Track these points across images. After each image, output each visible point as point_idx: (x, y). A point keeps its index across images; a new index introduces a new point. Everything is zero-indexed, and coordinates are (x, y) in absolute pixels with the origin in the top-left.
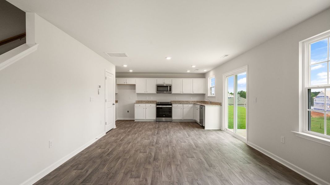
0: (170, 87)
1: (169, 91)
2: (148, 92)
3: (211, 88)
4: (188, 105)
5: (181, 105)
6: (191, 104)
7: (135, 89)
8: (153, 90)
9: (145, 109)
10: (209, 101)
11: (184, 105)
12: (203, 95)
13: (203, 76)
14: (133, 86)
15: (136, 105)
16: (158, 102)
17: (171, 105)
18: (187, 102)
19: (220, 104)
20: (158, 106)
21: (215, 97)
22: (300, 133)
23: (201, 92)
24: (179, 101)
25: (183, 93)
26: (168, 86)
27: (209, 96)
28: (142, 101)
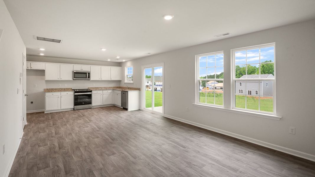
0: (89, 73)
1: (88, 78)
2: (63, 79)
3: (127, 76)
4: (107, 91)
5: (101, 92)
6: (110, 90)
7: (44, 75)
8: (70, 77)
9: (59, 99)
10: (127, 87)
11: (104, 91)
12: (119, 81)
13: (120, 64)
14: (42, 72)
15: (47, 94)
16: (77, 90)
17: (91, 91)
18: (106, 89)
19: (139, 89)
20: (76, 94)
21: (133, 83)
22: (196, 104)
23: (118, 79)
24: (97, 88)
25: (102, 80)
26: (86, 73)
27: (125, 82)
28: (53, 89)
